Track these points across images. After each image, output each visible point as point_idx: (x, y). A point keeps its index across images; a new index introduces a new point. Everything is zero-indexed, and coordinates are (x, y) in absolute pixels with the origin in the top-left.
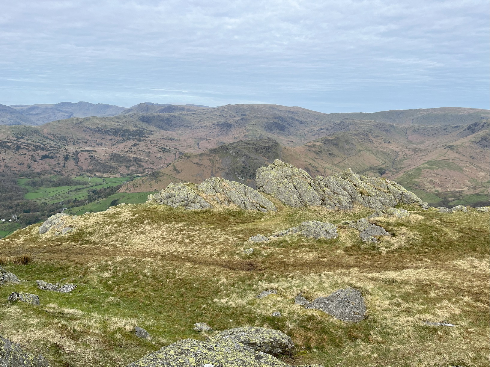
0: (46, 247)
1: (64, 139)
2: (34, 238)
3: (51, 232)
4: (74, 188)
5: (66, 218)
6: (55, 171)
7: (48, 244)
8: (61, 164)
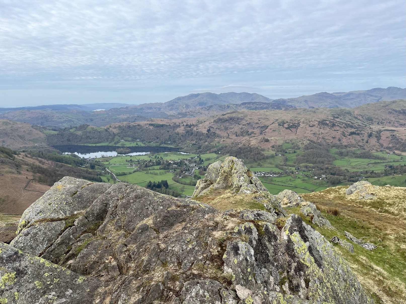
0: (350, 206)
1: (370, 120)
2: (342, 196)
3: (355, 195)
4: (373, 161)
5: (369, 186)
6: (359, 145)
7: (352, 204)
8: (365, 140)
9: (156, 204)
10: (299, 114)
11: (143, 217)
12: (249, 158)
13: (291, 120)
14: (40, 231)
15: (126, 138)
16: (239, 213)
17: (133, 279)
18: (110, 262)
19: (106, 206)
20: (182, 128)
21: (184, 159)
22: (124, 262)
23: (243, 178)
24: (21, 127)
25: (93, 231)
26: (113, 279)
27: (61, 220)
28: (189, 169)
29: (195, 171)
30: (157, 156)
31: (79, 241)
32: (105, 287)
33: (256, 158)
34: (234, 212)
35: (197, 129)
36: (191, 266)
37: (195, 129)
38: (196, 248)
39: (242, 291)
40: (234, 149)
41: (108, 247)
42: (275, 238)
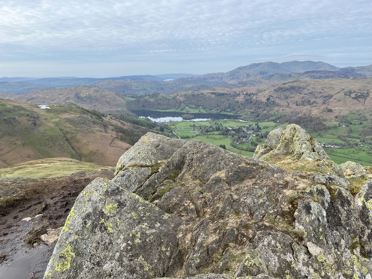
9: (228, 160)
10: (369, 83)
11: (216, 170)
12: (308, 128)
13: (359, 90)
14: (133, 174)
15: (190, 106)
16: (309, 175)
17: (210, 222)
18: (189, 205)
19: (184, 158)
20: (242, 96)
21: (242, 126)
22: (201, 207)
23: (305, 145)
24: (107, 94)
25: (174, 178)
26: (192, 219)
27: (148, 166)
28: (246, 136)
29: (252, 138)
30: (217, 123)
31: (162, 185)
32: (186, 225)
33: (316, 129)
34: (304, 174)
35: (256, 98)
36: (263, 218)
37: (254, 97)
38: (267, 203)
39: (314, 248)
40: (294, 118)
41: (187, 193)
42: (349, 203)
